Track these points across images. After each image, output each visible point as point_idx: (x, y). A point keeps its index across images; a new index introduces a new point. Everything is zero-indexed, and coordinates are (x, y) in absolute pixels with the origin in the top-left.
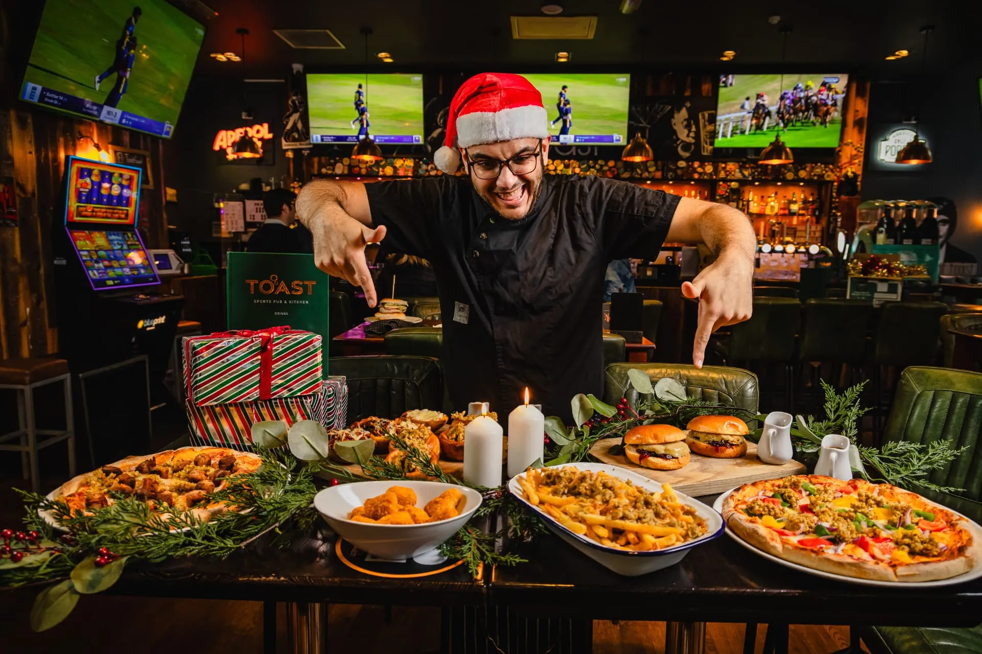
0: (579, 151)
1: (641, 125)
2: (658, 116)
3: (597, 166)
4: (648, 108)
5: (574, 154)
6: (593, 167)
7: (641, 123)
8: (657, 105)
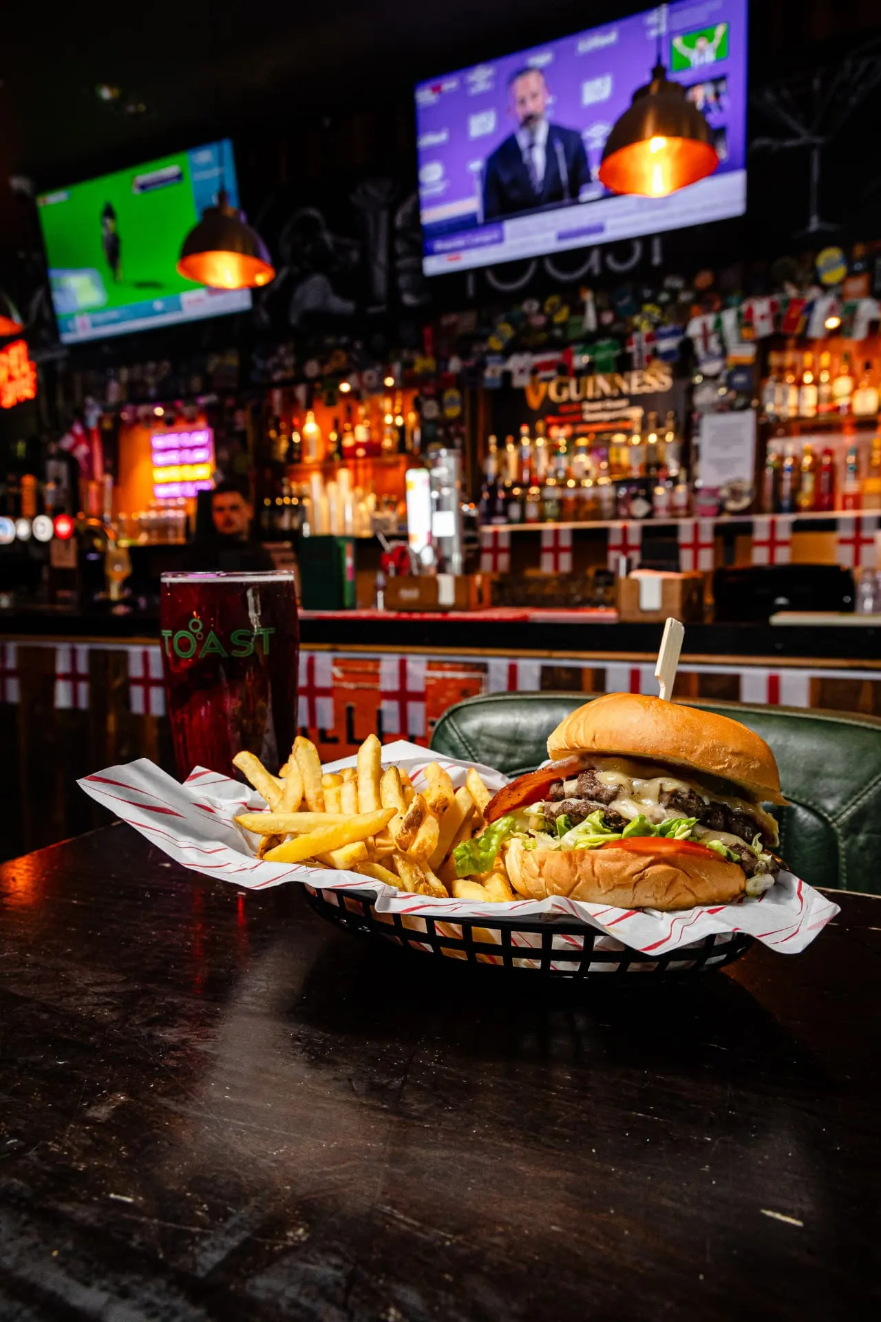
0: (610, 260)
1: (790, 143)
2: (853, 100)
3: (664, 297)
4: (816, 83)
5: (596, 271)
6: (653, 300)
7: (795, 135)
8: (848, 64)
